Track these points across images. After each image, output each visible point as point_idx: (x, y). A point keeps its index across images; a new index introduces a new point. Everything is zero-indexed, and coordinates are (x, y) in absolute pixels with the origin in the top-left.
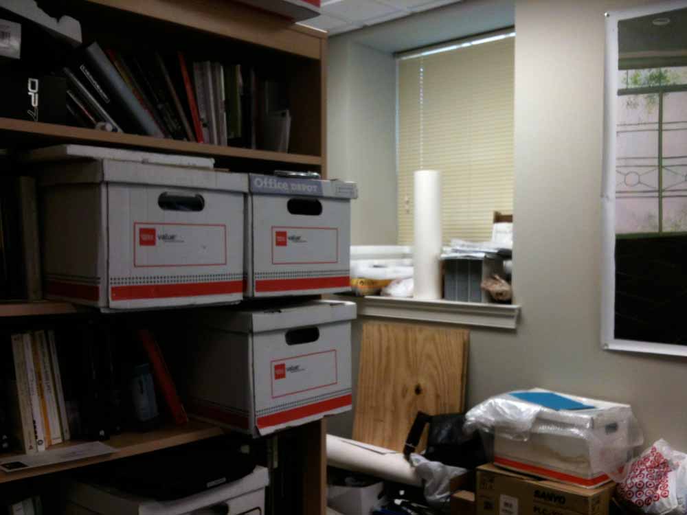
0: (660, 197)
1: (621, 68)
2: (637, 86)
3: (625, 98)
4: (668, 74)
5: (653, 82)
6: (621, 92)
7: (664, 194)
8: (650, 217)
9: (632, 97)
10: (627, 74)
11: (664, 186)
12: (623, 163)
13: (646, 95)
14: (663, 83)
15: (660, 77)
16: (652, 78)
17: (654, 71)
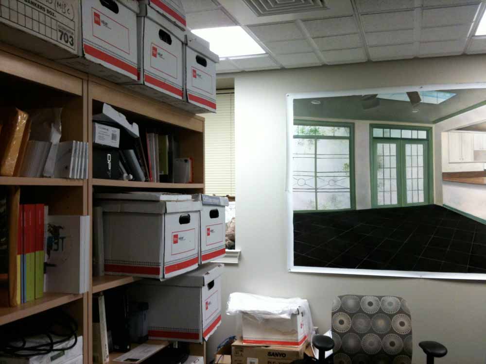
0: (316, 192)
1: (295, 124)
2: (303, 134)
3: (297, 140)
4: (320, 130)
5: (312, 133)
6: (295, 137)
7: (318, 190)
8: (311, 202)
9: (301, 140)
10: (298, 127)
11: (318, 187)
12: (296, 173)
13: (308, 139)
14: (317, 134)
15: (316, 131)
16: (311, 131)
17: (313, 127)
